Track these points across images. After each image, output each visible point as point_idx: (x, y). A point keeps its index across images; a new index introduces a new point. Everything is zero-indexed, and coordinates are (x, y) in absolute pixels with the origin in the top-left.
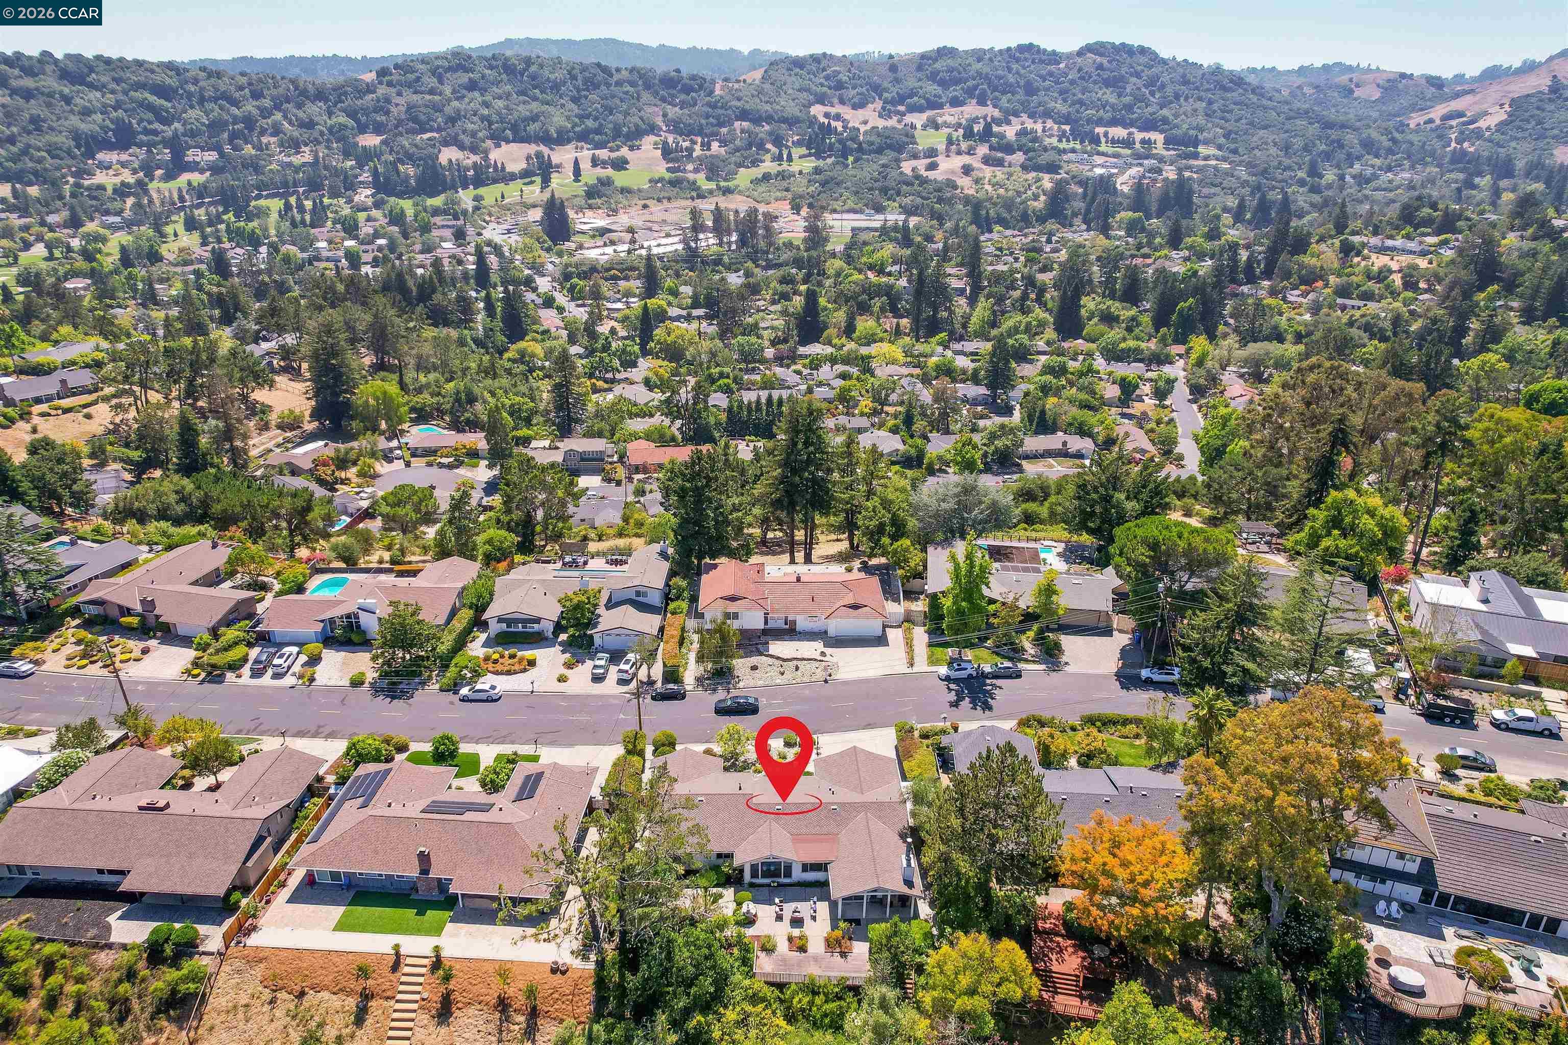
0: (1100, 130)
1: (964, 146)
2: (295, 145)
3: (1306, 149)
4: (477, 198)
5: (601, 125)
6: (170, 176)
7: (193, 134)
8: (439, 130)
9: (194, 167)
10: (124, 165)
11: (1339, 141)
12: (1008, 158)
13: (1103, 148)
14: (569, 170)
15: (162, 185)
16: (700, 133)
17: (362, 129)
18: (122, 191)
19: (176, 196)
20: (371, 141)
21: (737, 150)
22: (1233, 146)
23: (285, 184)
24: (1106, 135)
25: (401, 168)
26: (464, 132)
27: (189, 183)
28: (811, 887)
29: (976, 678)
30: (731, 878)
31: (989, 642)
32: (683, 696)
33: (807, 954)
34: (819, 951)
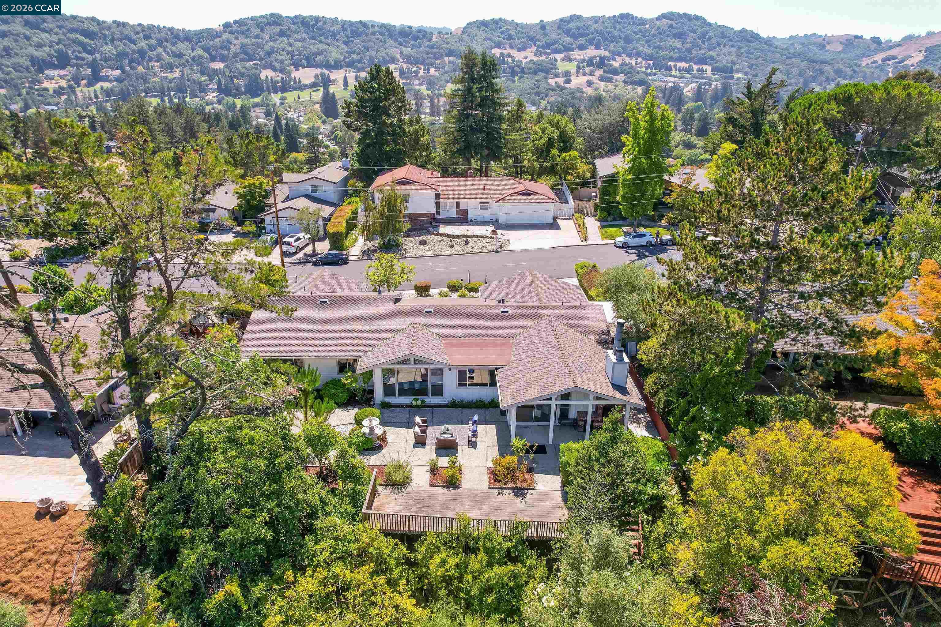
0: (672, 64)
1: (587, 70)
2: (170, 67)
3: (800, 74)
4: (283, 99)
5: (361, 58)
6: (89, 85)
7: (106, 60)
8: (261, 59)
9: (106, 79)
10: (62, 77)
11: (820, 70)
12: (615, 77)
13: (674, 73)
14: (341, 83)
15: (85, 90)
16: (423, 63)
17: (213, 59)
18: (59, 92)
19: (93, 96)
20: (218, 65)
21: (446, 72)
22: (754, 73)
23: (162, 90)
24: (675, 66)
25: (236, 81)
26: (276, 60)
27: (102, 88)
28: (471, 408)
29: (655, 245)
30: (356, 396)
31: (663, 221)
32: (345, 262)
33: (459, 491)
34: (479, 487)
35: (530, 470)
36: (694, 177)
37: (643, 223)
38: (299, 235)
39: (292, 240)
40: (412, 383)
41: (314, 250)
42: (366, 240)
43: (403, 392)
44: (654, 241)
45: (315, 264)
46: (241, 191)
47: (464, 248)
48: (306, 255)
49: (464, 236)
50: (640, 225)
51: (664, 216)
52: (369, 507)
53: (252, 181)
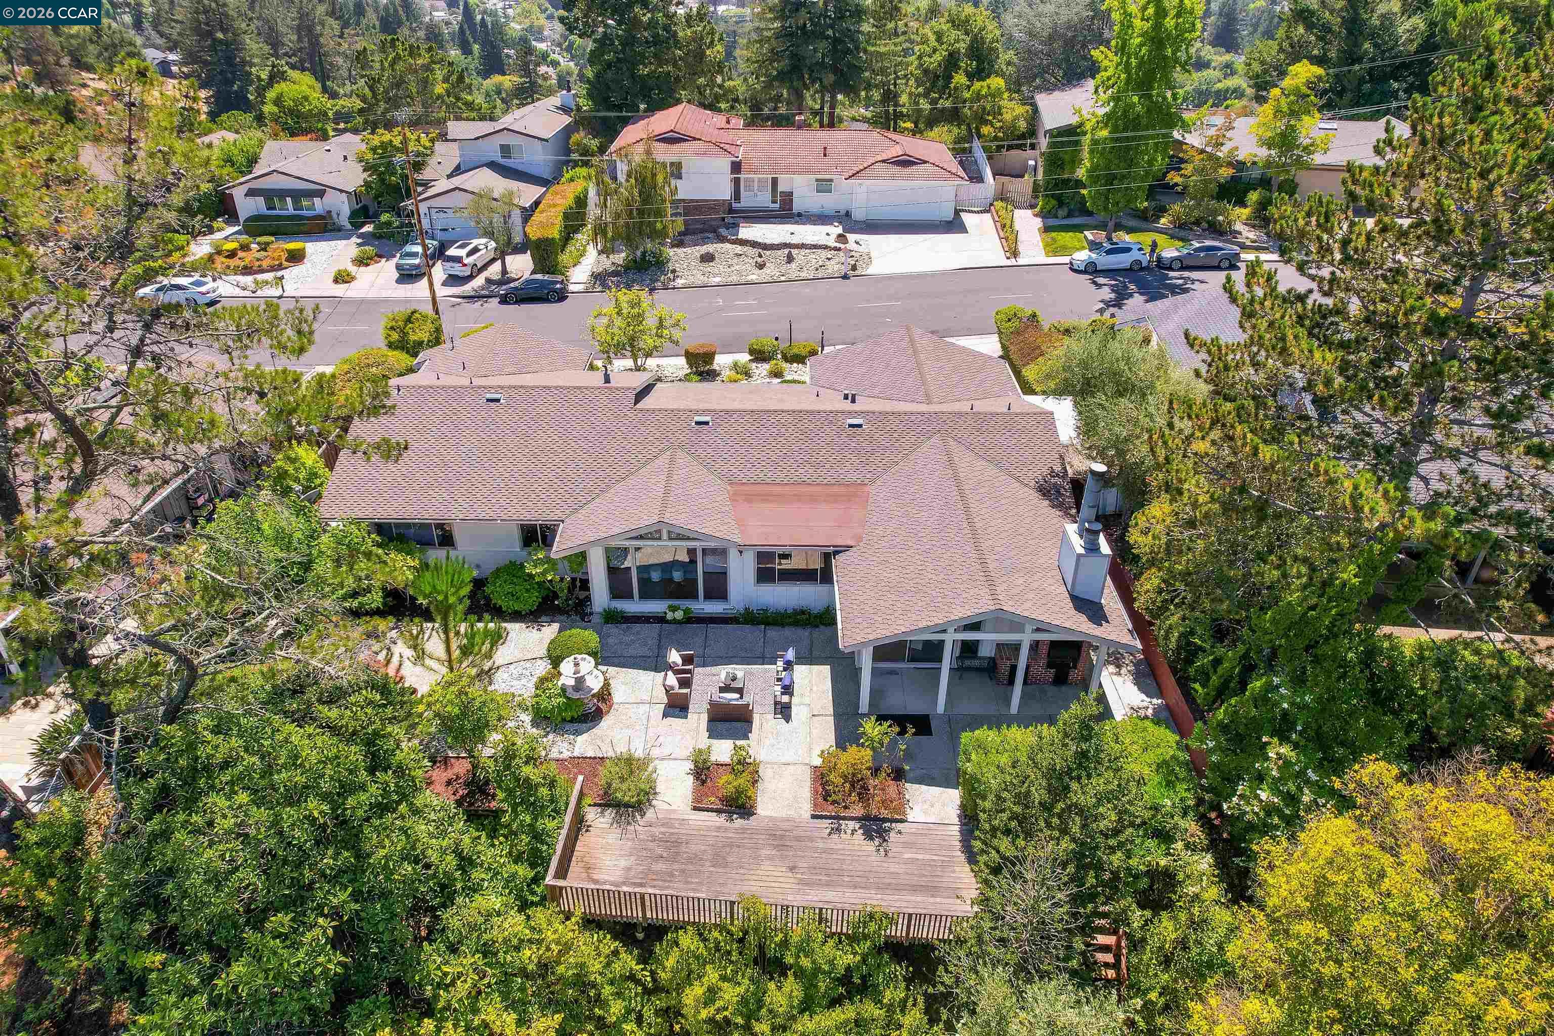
28: (783, 625)
29: (1147, 268)
30: (556, 596)
31: (1163, 220)
32: (561, 296)
33: (752, 821)
34: (792, 813)
35: (899, 775)
36: (1228, 134)
37: (1124, 222)
38: (475, 242)
39: (462, 253)
40: (667, 567)
41: (504, 271)
42: (600, 252)
43: (648, 591)
44: (1145, 260)
45: (504, 300)
46: (369, 156)
47: (783, 269)
48: (489, 281)
49: (786, 245)
50: (1118, 227)
51: (1165, 211)
52: (562, 872)
53: (387, 137)
